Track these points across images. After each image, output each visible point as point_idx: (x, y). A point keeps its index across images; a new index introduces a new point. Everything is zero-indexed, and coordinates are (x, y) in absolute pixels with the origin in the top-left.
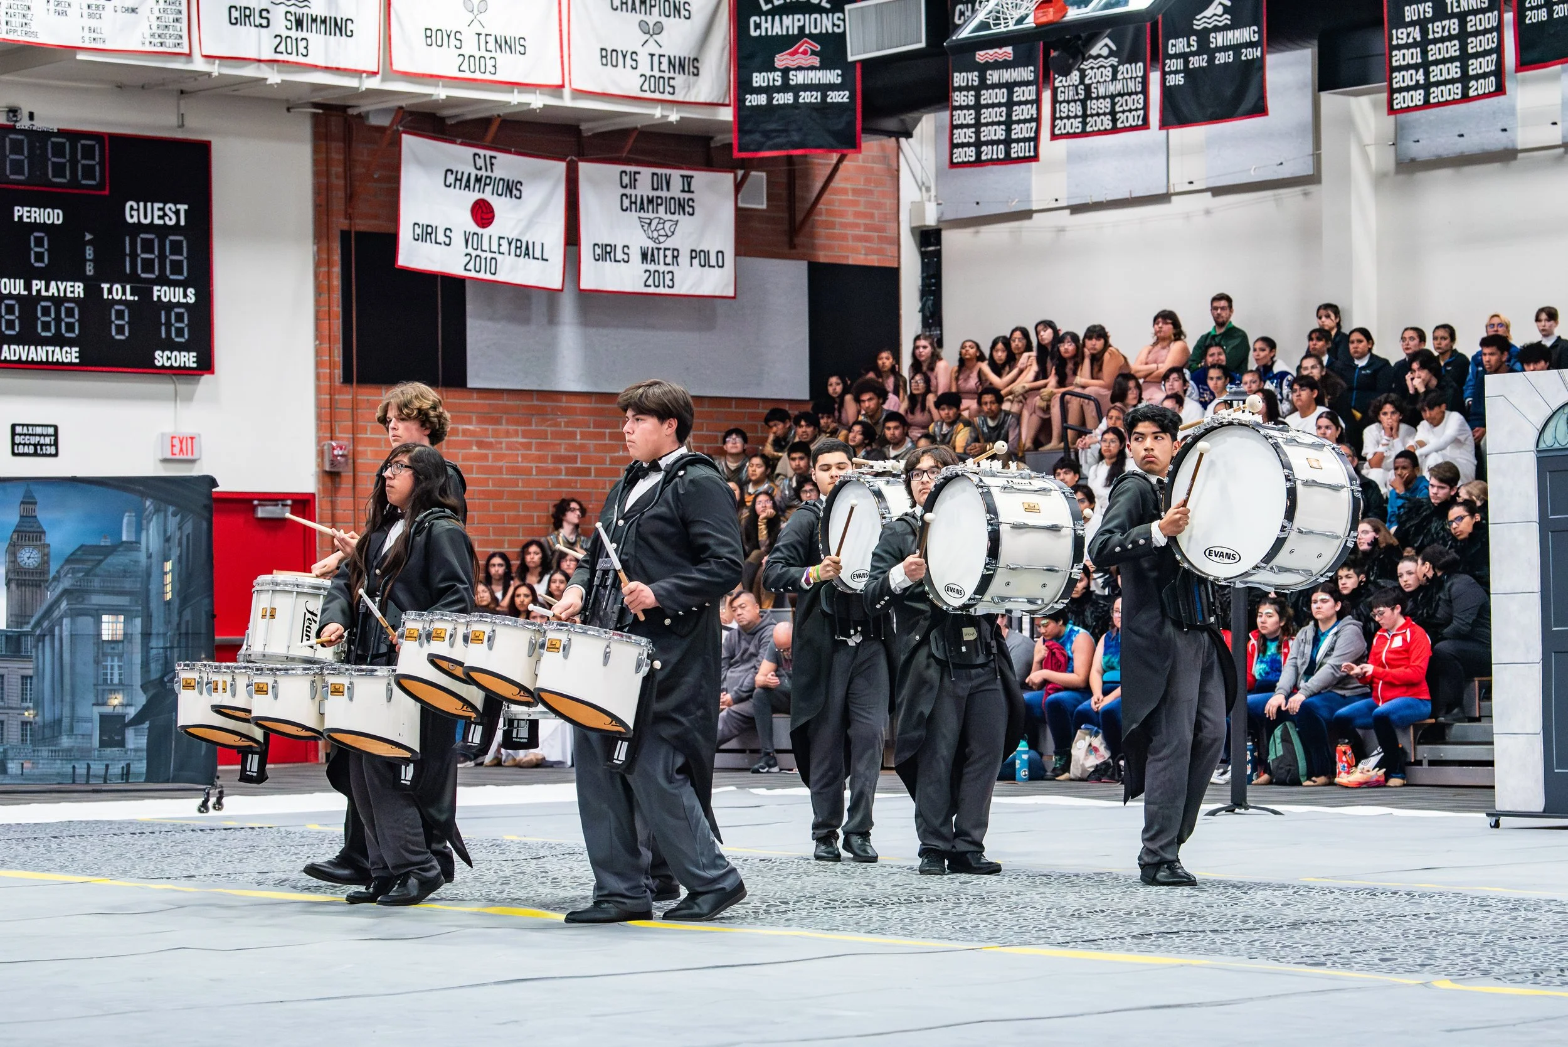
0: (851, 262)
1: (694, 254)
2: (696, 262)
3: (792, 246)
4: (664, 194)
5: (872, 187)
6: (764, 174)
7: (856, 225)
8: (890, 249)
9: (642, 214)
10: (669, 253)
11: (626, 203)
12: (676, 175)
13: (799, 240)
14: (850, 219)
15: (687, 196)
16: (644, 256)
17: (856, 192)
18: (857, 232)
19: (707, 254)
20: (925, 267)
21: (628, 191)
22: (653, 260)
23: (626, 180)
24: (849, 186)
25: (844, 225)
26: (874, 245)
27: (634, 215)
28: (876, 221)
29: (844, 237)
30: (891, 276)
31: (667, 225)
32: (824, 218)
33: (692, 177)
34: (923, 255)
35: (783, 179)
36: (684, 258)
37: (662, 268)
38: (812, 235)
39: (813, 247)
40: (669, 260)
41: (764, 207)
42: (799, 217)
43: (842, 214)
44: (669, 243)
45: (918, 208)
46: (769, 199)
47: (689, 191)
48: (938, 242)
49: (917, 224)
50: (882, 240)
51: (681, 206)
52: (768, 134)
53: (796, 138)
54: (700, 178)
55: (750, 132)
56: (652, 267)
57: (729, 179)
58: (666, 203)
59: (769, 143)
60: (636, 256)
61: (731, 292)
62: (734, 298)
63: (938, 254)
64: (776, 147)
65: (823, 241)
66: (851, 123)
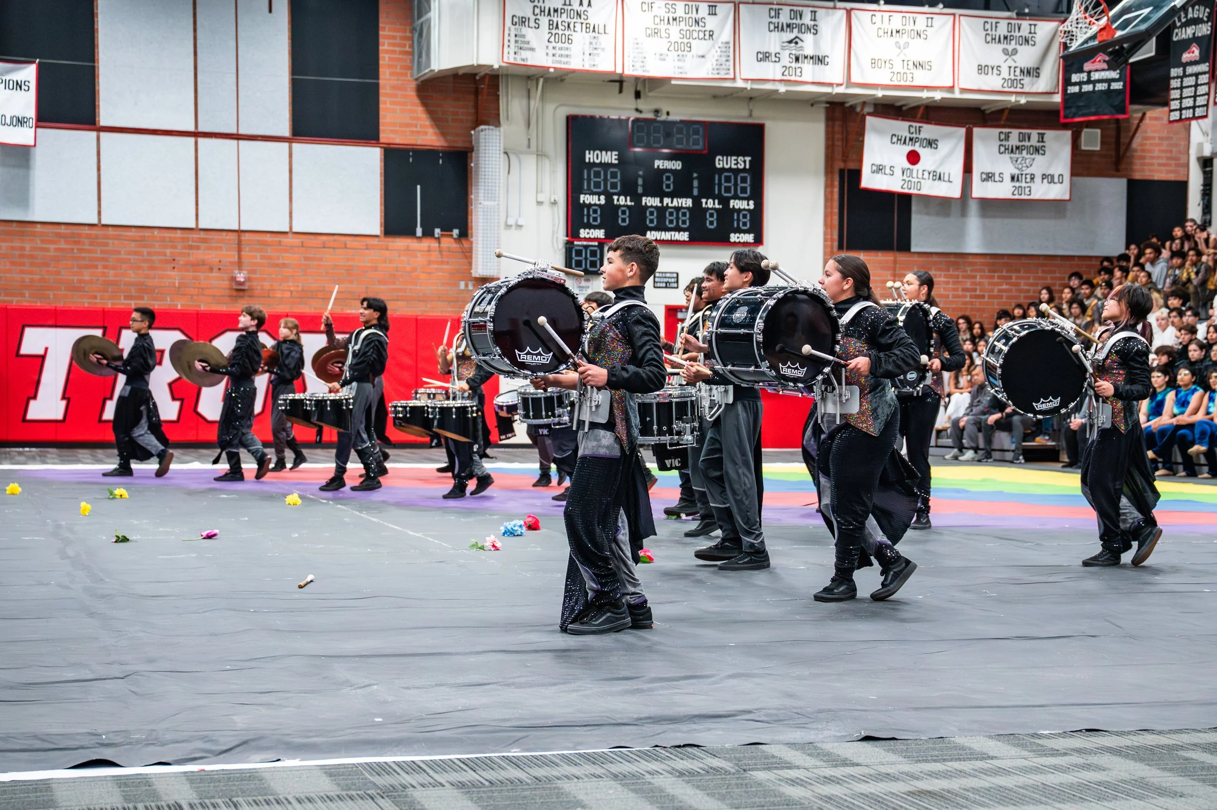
0: (1156, 178)
1: (1044, 176)
2: (1045, 181)
3: (1117, 170)
4: (1026, 144)
5: (1172, 135)
6: (1099, 131)
7: (1159, 158)
8: (1182, 171)
9: (1012, 155)
10: (1028, 177)
11: (1002, 149)
12: (1034, 133)
13: (1123, 166)
14: (1156, 154)
15: (1041, 144)
16: (1013, 178)
17: (1160, 138)
18: (1160, 161)
19: (1052, 176)
20: (1205, 179)
21: (1004, 143)
22: (1018, 180)
23: (1003, 137)
24: (1156, 135)
25: (1153, 158)
26: (1173, 168)
27: (1007, 156)
28: (1174, 154)
29: (1152, 164)
30: (1182, 187)
31: (1028, 161)
32: (1139, 154)
33: (1044, 134)
34: (1205, 173)
35: (1113, 133)
36: (1038, 179)
37: (1023, 184)
38: (1131, 163)
39: (1132, 170)
40: (1028, 180)
41: (1098, 148)
42: (1122, 152)
43: (1150, 151)
44: (1029, 171)
45: (1200, 146)
46: (1102, 143)
47: (1043, 141)
48: (1211, 165)
49: (1200, 155)
50: (1178, 165)
51: (1037, 150)
52: (1078, 107)
53: (1093, 110)
54: (1049, 134)
55: (1070, 107)
56: (1017, 184)
57: (1068, 134)
58: (1028, 148)
59: (1080, 113)
60: (1007, 178)
61: (1067, 197)
62: (1069, 200)
63: (1211, 172)
64: (1083, 115)
65: (1137, 167)
66: (1123, 101)
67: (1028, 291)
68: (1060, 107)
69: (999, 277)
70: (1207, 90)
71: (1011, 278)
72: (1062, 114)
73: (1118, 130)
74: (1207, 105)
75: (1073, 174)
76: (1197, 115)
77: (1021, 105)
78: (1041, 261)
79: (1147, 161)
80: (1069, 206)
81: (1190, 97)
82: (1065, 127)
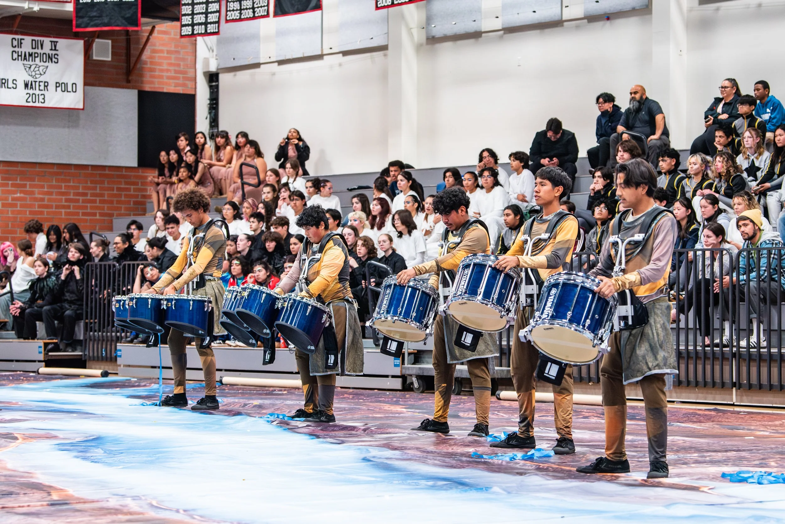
0: (165, 91)
1: (58, 85)
2: (59, 89)
3: (128, 81)
4: (39, 51)
5: (179, 49)
6: (110, 42)
7: (168, 71)
8: (190, 84)
9: (25, 62)
10: (42, 84)
11: (15, 56)
12: (47, 41)
13: (133, 77)
14: (165, 67)
15: (54, 52)
16: (26, 85)
17: (169, 52)
18: (169, 74)
19: (66, 85)
20: (211, 93)
21: (16, 49)
22: (32, 88)
23: (15, 43)
24: (165, 48)
25: (162, 71)
26: (181, 81)
27: (20, 63)
28: (182, 68)
29: (161, 77)
30: (191, 99)
31: (41, 68)
32: (149, 66)
33: (57, 42)
34: (211, 87)
35: (124, 44)
36: (52, 87)
37: (37, 92)
38: (141, 75)
39: (142, 82)
40: (42, 88)
41: (110, 59)
42: (132, 65)
43: (160, 64)
44: (42, 78)
45: (206, 61)
46: (113, 54)
47: (55, 50)
48: (217, 80)
49: (206, 70)
50: (186, 79)
51: (50, 58)
52: (91, 18)
53: (106, 20)
54: (62, 43)
55: (82, 17)
56: (31, 92)
57: (80, 44)
58: (41, 56)
59: (92, 23)
60: (21, 85)
61: (81, 107)
62: (83, 109)
63: (217, 87)
64: (96, 25)
65: (147, 78)
66: (136, 13)
67: (42, 200)
68: (73, 16)
69: (13, 185)
70: (218, 7)
71: (25, 185)
72: (74, 22)
73: (128, 41)
74: (218, 22)
75: (86, 84)
76: (209, 31)
77: (35, 11)
78: (55, 170)
79: (157, 73)
80: (82, 114)
81: (202, 13)
82: (77, 36)
